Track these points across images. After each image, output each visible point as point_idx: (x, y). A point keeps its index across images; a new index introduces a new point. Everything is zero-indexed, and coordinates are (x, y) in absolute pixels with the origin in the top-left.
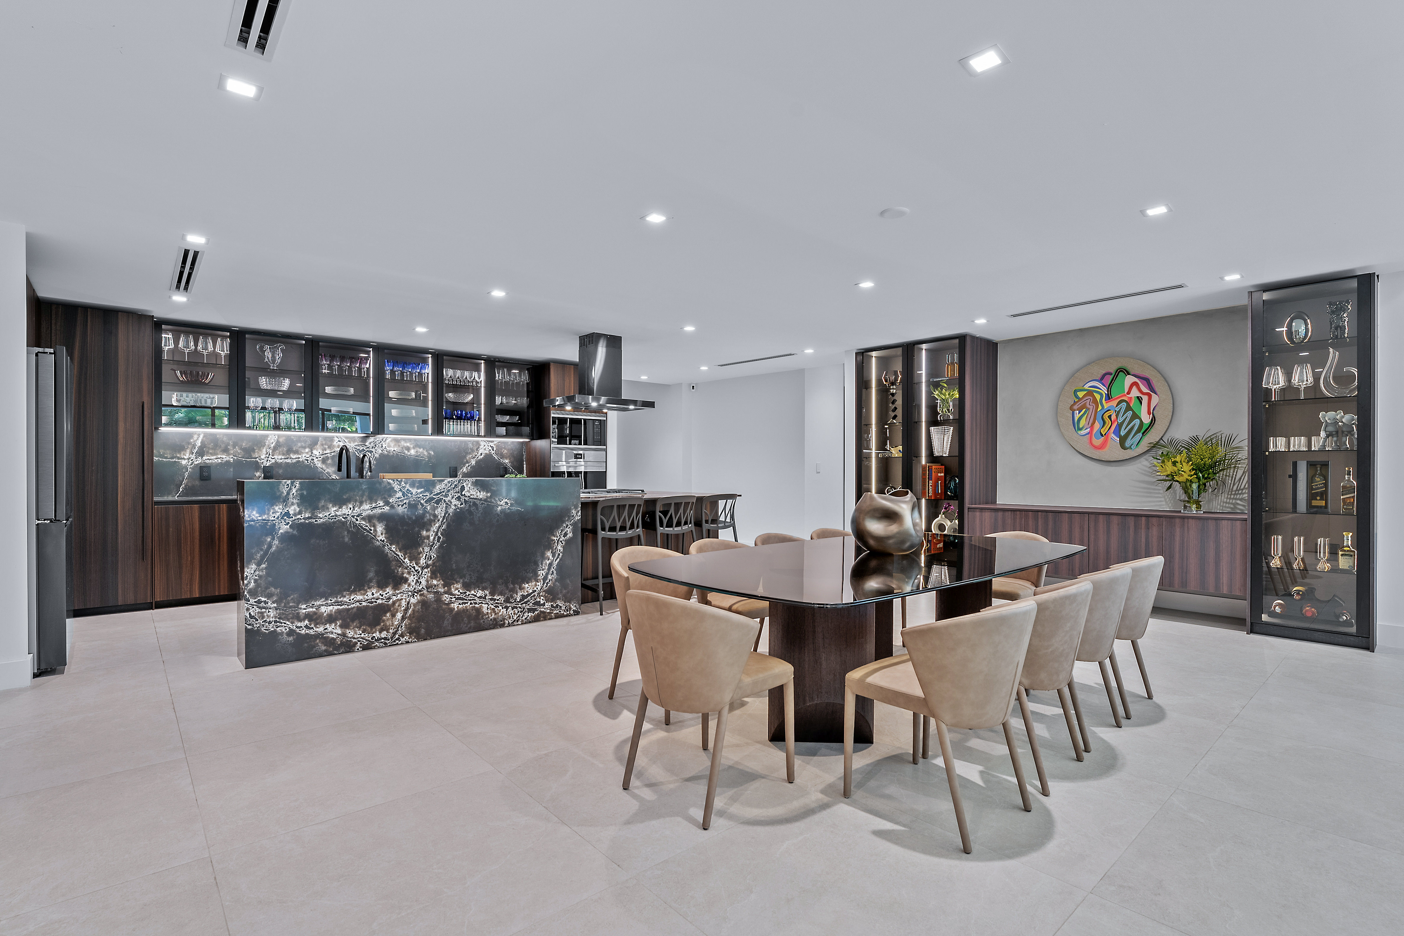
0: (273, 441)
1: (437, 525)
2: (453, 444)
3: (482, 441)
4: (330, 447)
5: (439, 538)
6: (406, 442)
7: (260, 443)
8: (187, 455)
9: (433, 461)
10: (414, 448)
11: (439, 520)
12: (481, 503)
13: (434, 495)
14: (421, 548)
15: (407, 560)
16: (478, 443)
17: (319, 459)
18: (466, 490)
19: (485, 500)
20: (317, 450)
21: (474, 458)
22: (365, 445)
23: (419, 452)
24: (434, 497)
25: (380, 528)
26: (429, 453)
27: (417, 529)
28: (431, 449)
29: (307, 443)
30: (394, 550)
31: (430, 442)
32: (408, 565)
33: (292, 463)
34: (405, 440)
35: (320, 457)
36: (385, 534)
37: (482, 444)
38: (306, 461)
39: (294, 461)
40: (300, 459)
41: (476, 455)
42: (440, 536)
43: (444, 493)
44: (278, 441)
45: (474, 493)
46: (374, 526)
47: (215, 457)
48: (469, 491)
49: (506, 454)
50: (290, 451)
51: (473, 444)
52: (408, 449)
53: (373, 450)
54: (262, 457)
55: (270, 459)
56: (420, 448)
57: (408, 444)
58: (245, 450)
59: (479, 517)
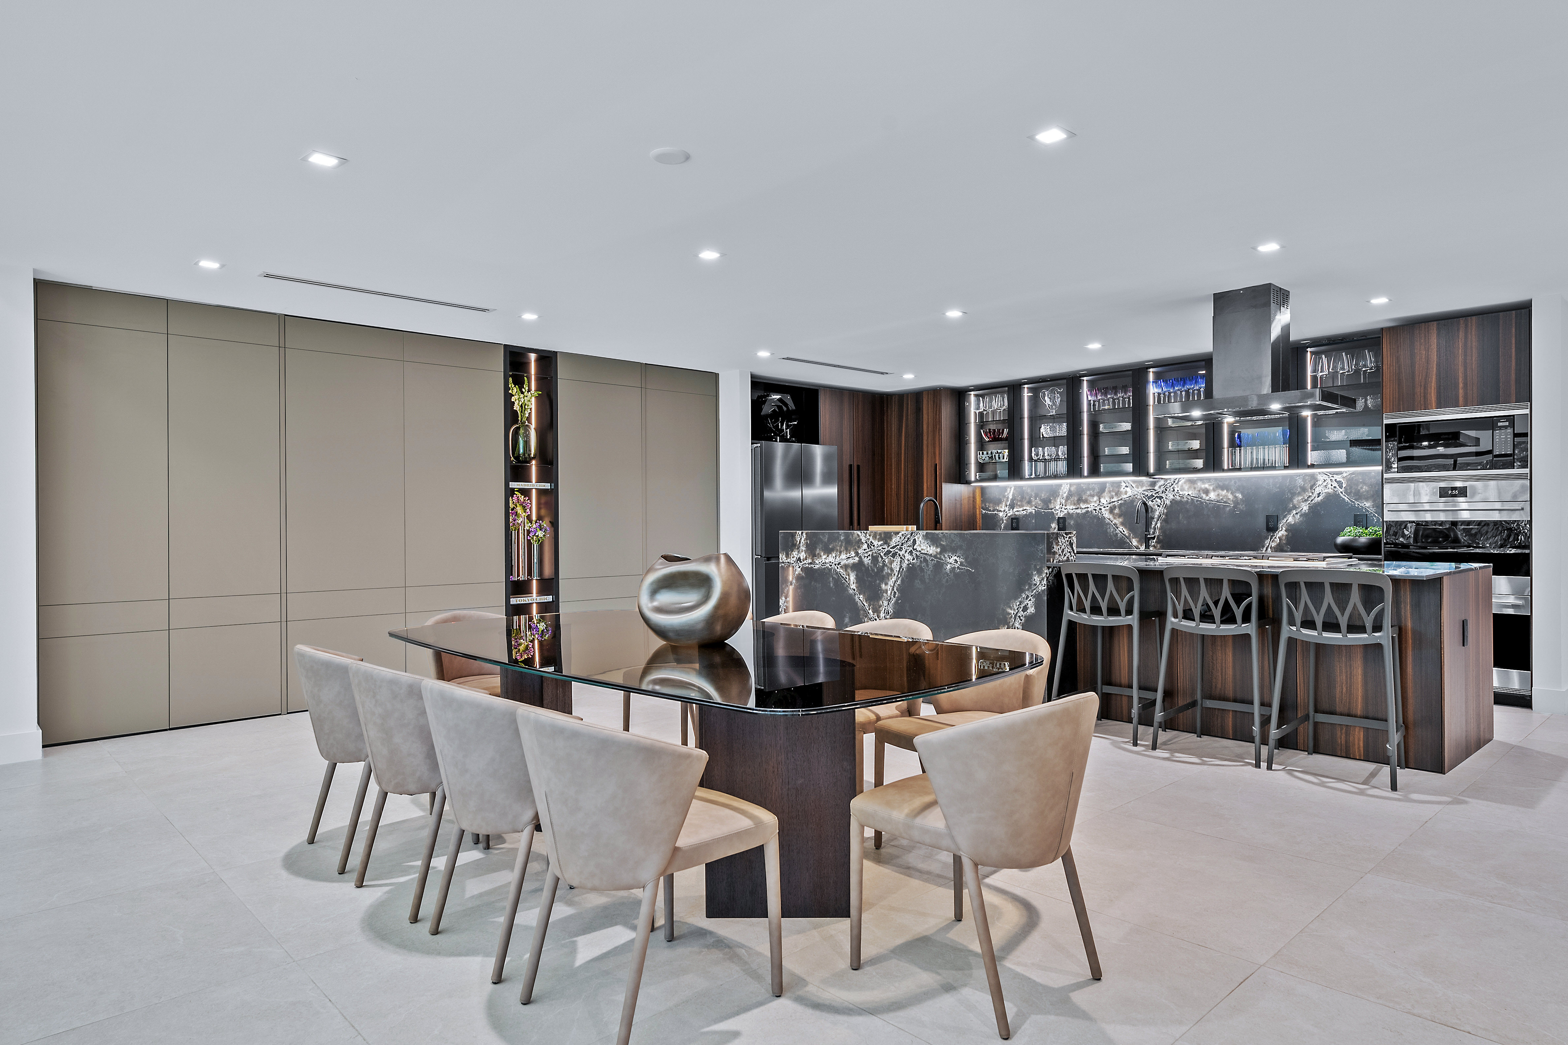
0: (1065, 490)
1: (893, 580)
2: (1271, 481)
3: (1319, 473)
4: (1118, 494)
5: (895, 593)
6: (1204, 483)
7: (1054, 493)
8: (1003, 507)
9: (1241, 507)
10: (1214, 490)
11: (895, 575)
12: (930, 559)
13: (891, 548)
14: (881, 602)
15: (870, 611)
16: (1313, 478)
17: (1106, 508)
18: (917, 544)
19: (935, 557)
20: (1104, 498)
21: (1306, 500)
22: (1154, 490)
23: (1221, 496)
24: (891, 550)
25: (853, 577)
26: (1235, 497)
27: (878, 582)
28: (1238, 490)
29: (1095, 491)
30: (862, 599)
31: (1237, 481)
32: (872, 616)
33: (1082, 513)
34: (1202, 480)
35: (1107, 507)
36: (856, 583)
37: (1321, 478)
38: (1094, 511)
39: (1084, 511)
40: (1088, 509)
41: (1310, 496)
42: (896, 591)
43: (899, 547)
44: (1070, 491)
45: (925, 548)
46: (849, 575)
47: (1021, 509)
48: (920, 545)
49: (1367, 492)
50: (1080, 500)
51: (1304, 480)
52: (1207, 492)
53: (1163, 495)
54: (1057, 508)
55: (1063, 509)
56: (1223, 490)
57: (1207, 486)
58: (1043, 501)
59: (929, 575)
